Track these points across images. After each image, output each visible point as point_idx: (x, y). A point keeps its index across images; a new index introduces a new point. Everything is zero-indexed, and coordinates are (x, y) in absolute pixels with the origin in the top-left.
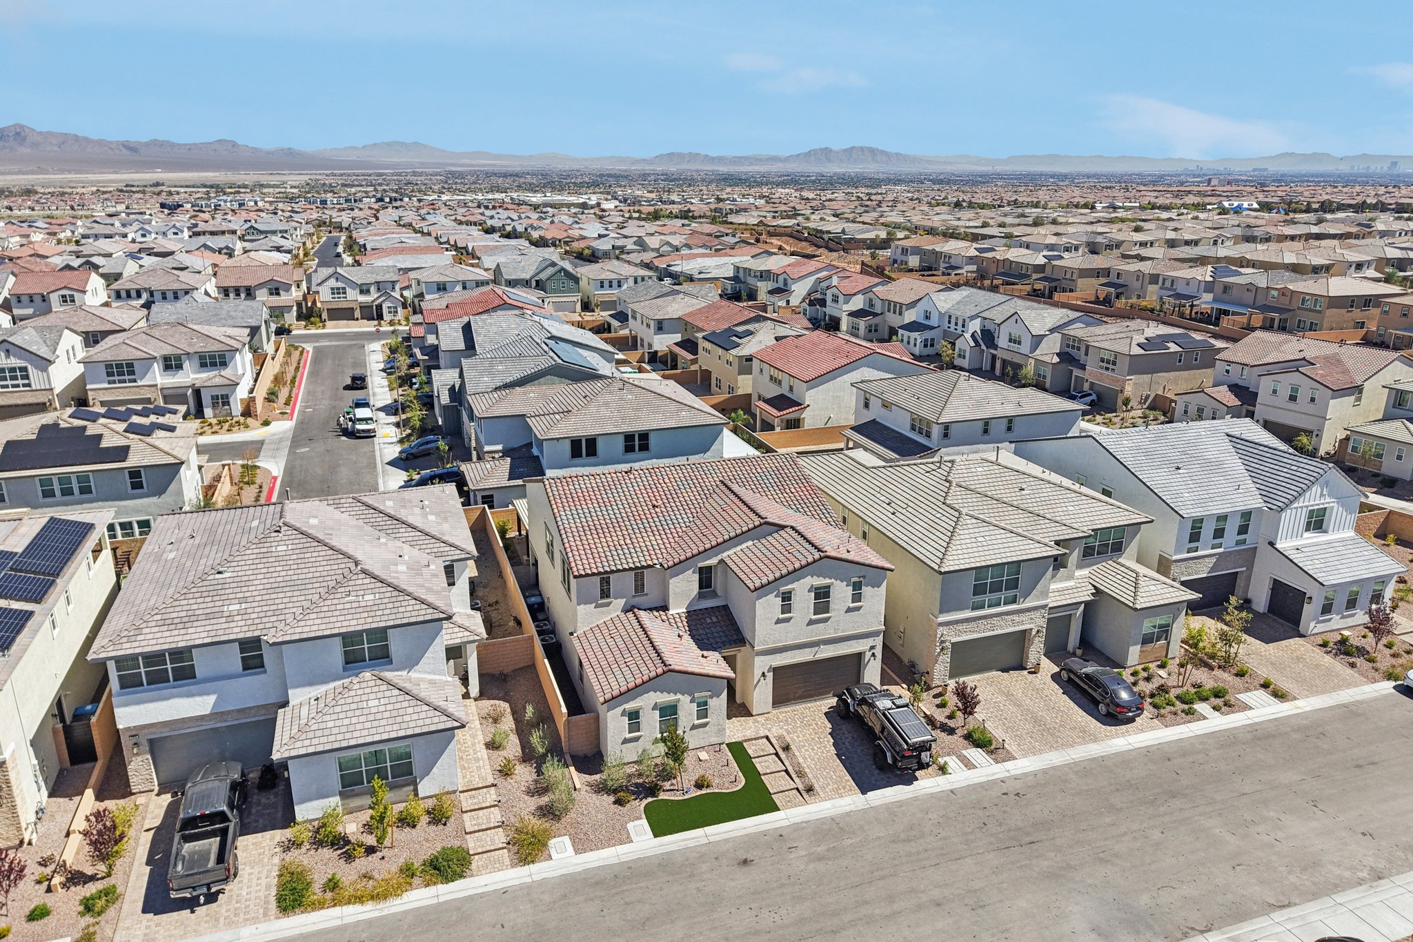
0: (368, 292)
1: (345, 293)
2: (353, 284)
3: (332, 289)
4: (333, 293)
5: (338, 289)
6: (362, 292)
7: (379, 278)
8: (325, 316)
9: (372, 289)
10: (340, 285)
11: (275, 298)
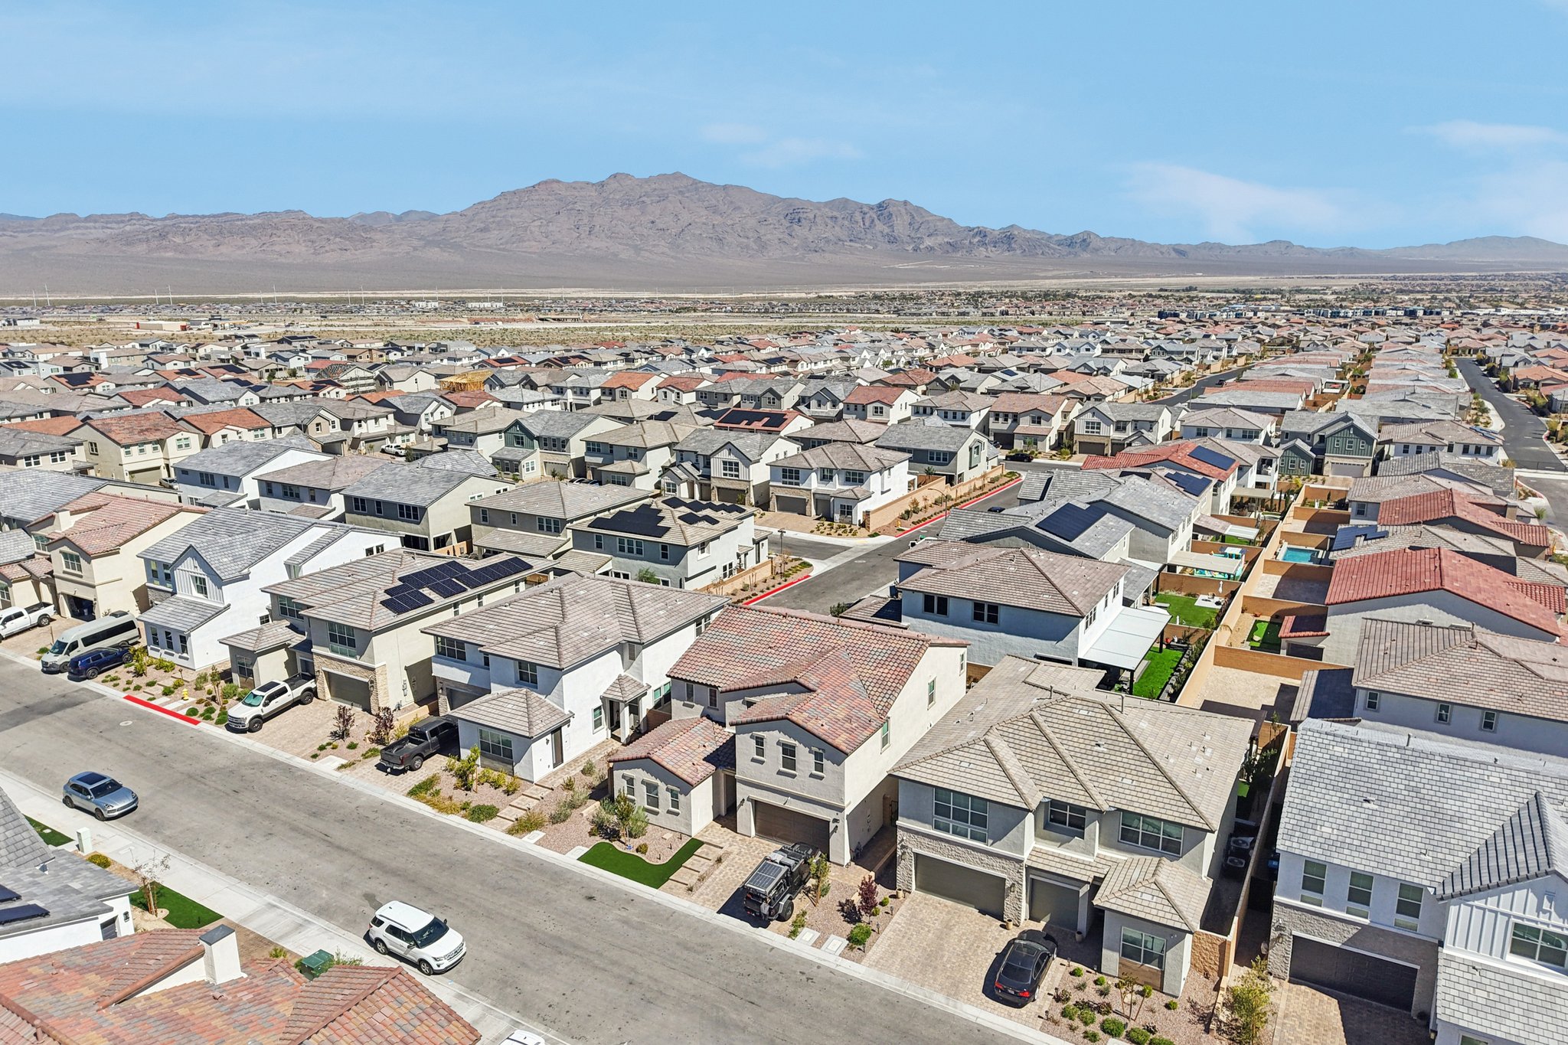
0: (1124, 429)
1: (1099, 428)
2: (1108, 421)
3: (1088, 423)
4: (1087, 427)
5: (1093, 423)
6: (1118, 429)
7: (1138, 417)
8: (1076, 448)
9: (1129, 427)
10: (1096, 419)
11: (1036, 426)
